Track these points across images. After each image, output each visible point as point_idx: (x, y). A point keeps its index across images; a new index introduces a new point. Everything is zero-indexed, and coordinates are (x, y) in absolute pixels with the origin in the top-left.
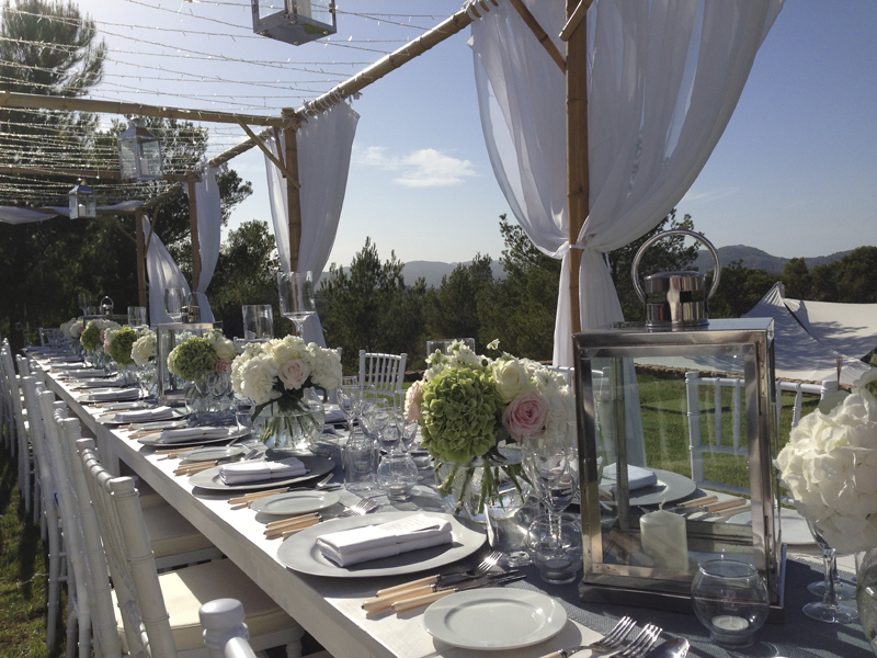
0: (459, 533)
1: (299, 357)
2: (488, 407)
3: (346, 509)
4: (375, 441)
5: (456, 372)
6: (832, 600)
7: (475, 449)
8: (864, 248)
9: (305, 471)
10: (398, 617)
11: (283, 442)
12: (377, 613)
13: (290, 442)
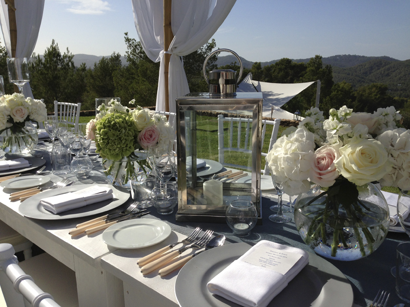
0: (116, 194)
1: (22, 105)
2: (130, 133)
3: (55, 184)
4: (69, 149)
5: (114, 115)
6: (281, 214)
7: (123, 153)
8: (284, 59)
9: (29, 165)
10: (88, 237)
11: (14, 150)
12: (77, 236)
13: (18, 150)
